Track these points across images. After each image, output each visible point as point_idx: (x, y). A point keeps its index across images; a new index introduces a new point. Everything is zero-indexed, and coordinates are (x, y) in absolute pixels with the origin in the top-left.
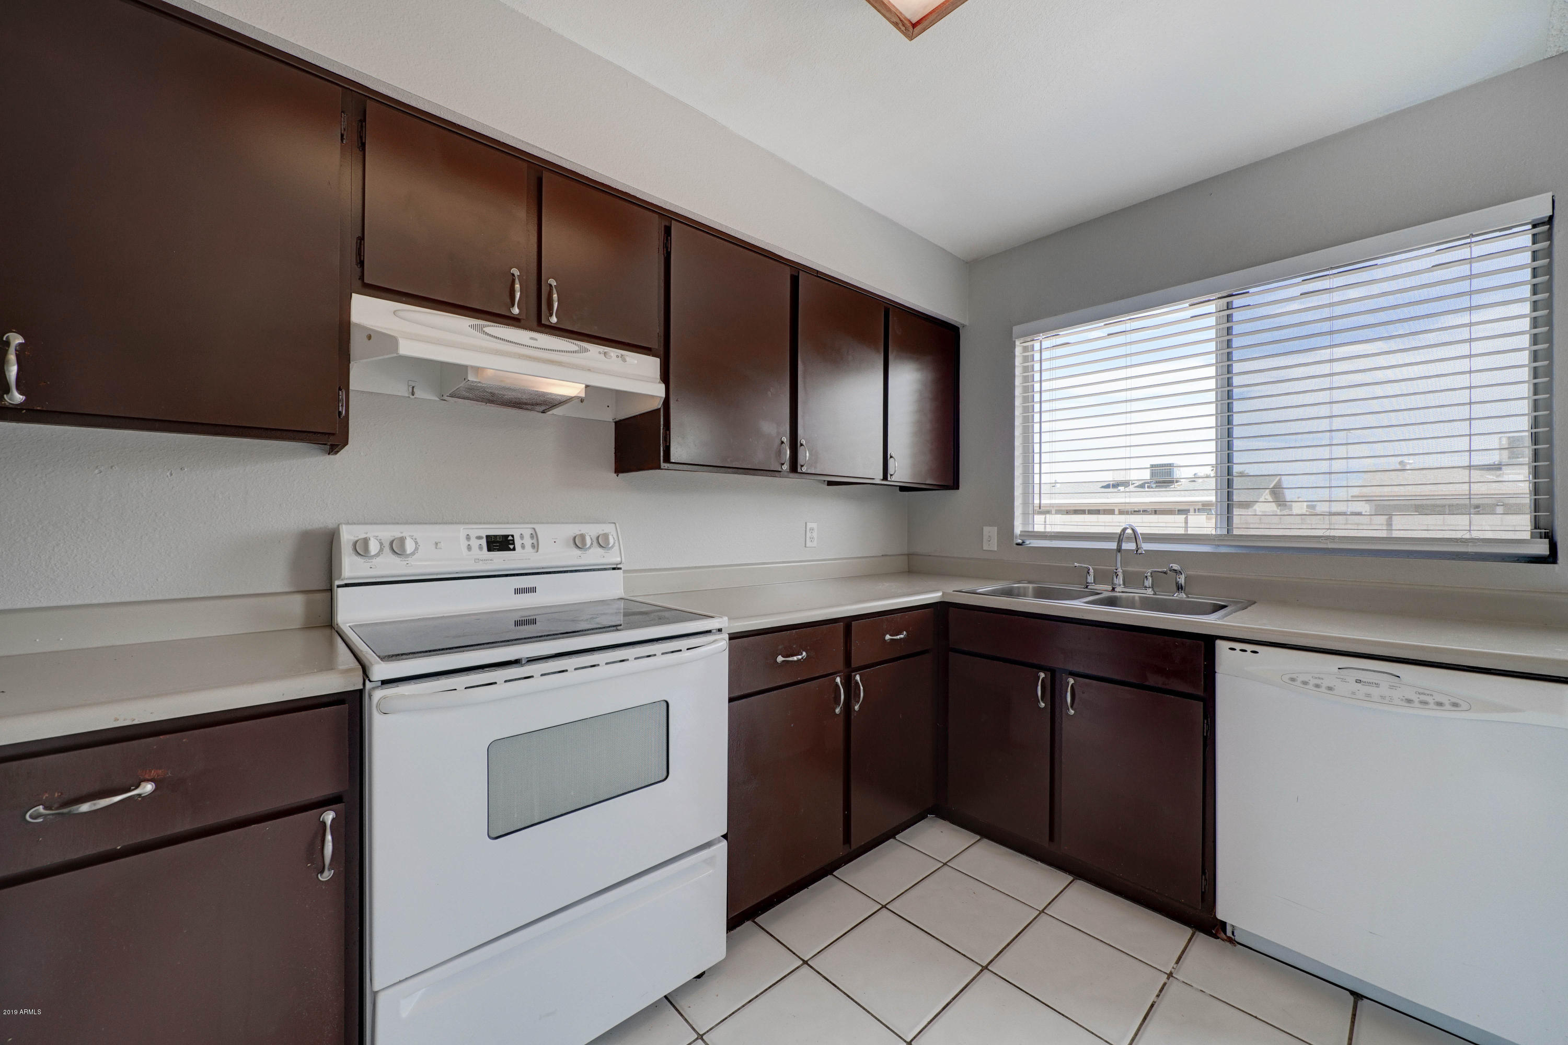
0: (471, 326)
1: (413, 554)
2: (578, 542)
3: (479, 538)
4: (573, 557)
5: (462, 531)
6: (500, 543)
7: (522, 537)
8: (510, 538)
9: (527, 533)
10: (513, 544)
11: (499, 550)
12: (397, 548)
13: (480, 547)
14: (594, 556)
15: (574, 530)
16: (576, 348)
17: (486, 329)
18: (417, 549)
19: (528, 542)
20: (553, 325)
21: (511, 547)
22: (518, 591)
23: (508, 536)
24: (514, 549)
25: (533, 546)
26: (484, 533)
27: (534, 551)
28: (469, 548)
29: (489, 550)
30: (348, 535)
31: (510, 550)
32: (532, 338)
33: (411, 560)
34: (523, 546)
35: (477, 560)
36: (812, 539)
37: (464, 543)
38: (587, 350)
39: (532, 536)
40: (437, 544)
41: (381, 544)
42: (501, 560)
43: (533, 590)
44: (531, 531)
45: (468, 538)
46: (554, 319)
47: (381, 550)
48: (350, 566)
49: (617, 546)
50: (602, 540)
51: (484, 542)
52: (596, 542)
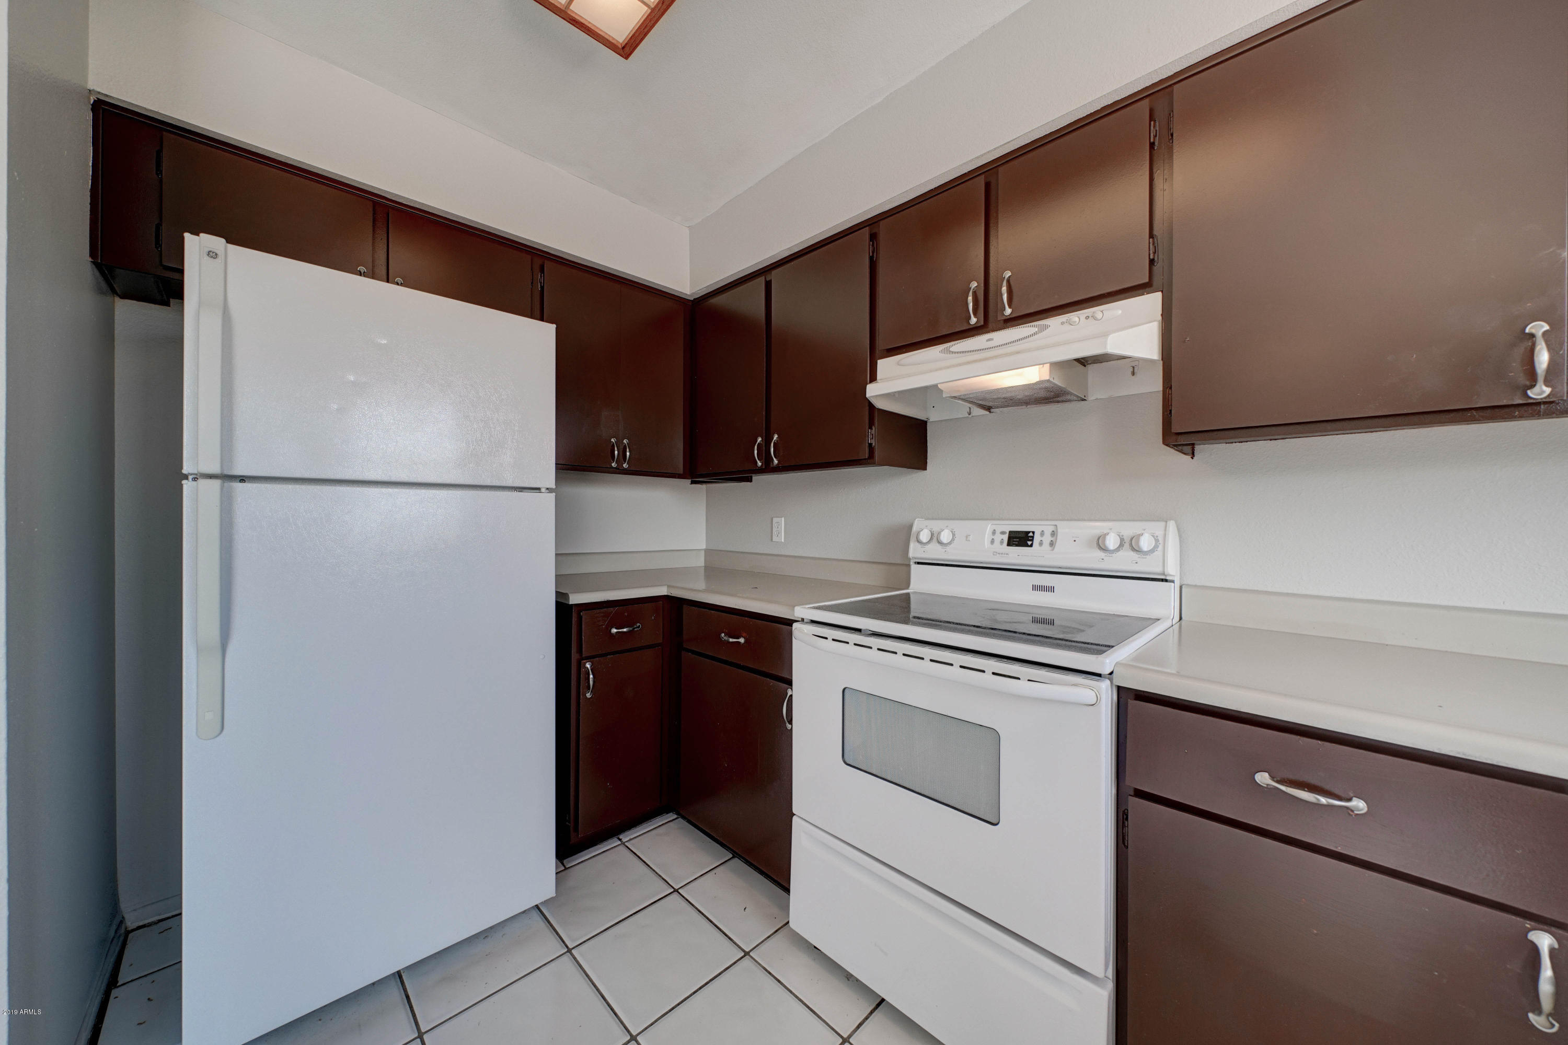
0: (941, 352)
1: (950, 543)
2: (1101, 541)
3: (1003, 533)
4: (1095, 560)
5: (989, 527)
6: (1020, 539)
7: (1042, 533)
8: (1031, 534)
9: (1048, 531)
10: (1032, 540)
11: (1017, 545)
12: (937, 537)
13: (1002, 542)
14: (1124, 562)
15: (1098, 527)
16: (1035, 330)
17: (952, 349)
18: (953, 539)
19: (1047, 539)
20: (1008, 317)
21: (1029, 543)
22: (1036, 588)
23: (1029, 532)
24: (1031, 546)
25: (1052, 544)
26: (1008, 529)
27: (1051, 548)
28: (992, 542)
29: (1009, 545)
30: (915, 528)
31: (1028, 546)
32: (992, 340)
33: (948, 548)
34: (1041, 544)
35: (995, 553)
37: (989, 537)
38: (1047, 327)
39: (1053, 534)
40: (967, 537)
41: (930, 534)
42: (1018, 555)
43: (1051, 589)
44: (1052, 528)
45: (994, 532)
46: (1008, 311)
47: (930, 538)
48: (915, 551)
49: (1159, 553)
50: (1132, 544)
51: (1006, 537)
52: (1127, 545)
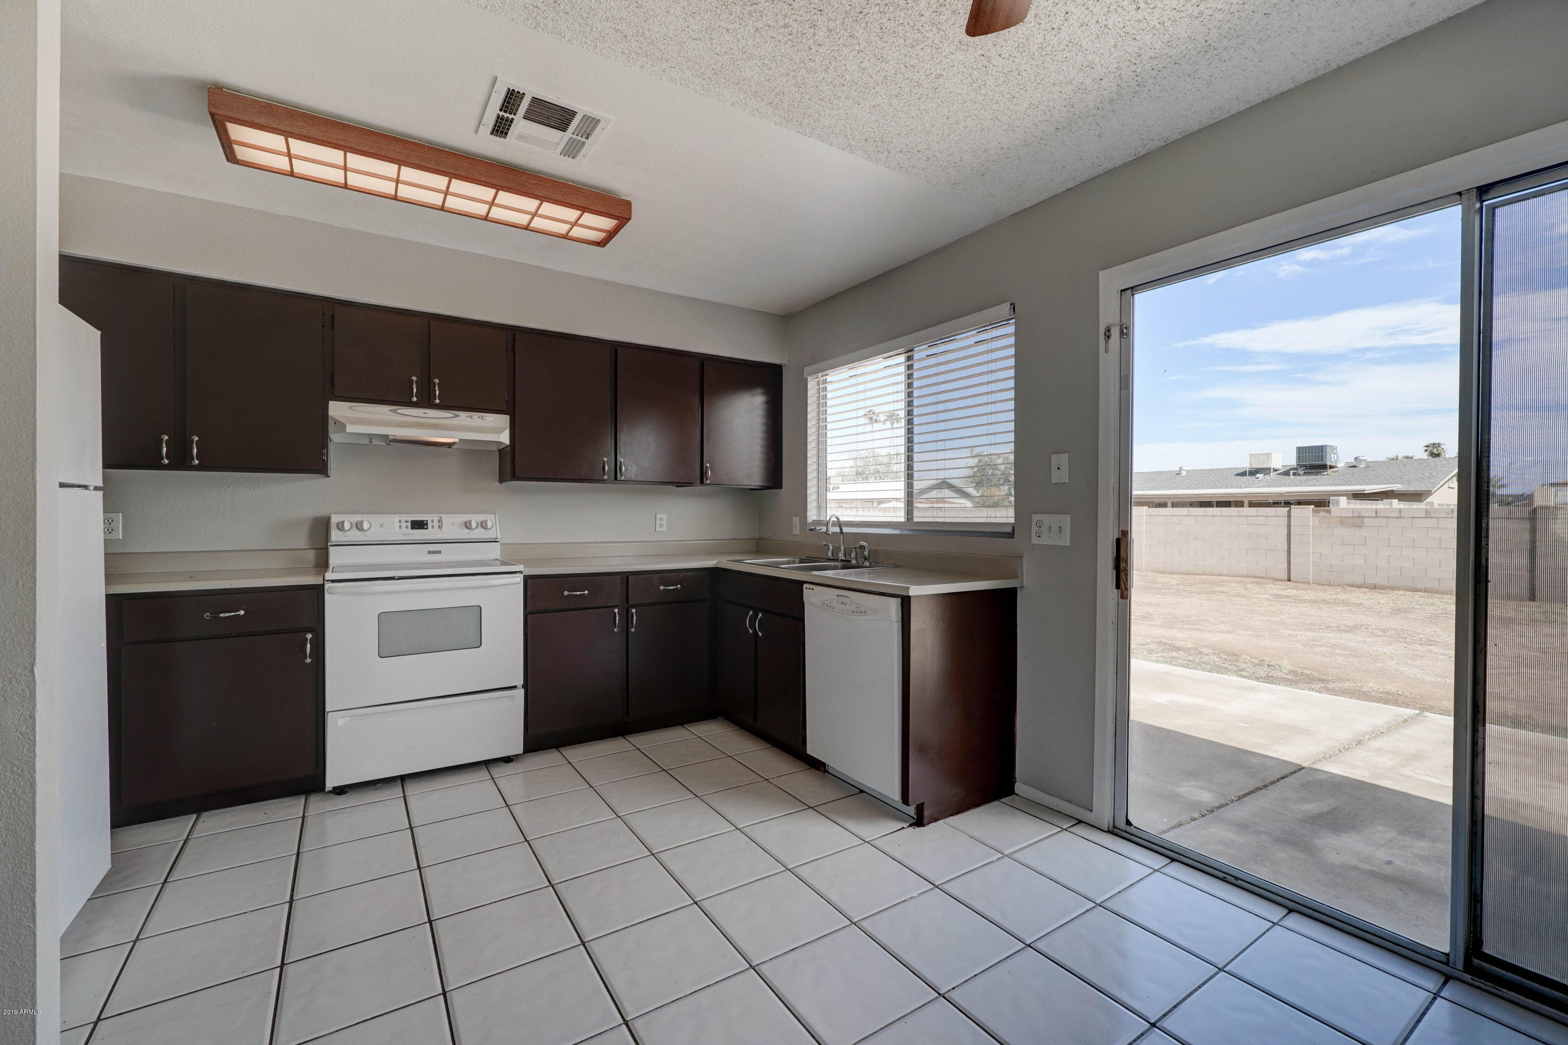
0: (390, 410)
1: (368, 530)
2: (467, 525)
3: (407, 522)
4: (465, 534)
5: (397, 518)
6: (419, 525)
7: (433, 521)
8: (425, 522)
9: (436, 520)
10: (427, 525)
11: (418, 529)
12: (359, 526)
13: (407, 527)
14: (479, 534)
15: (466, 517)
16: (452, 415)
17: (398, 411)
18: (370, 527)
19: (436, 524)
20: (437, 404)
21: (426, 527)
22: (429, 552)
24: (427, 528)
25: (439, 527)
26: (410, 519)
27: (439, 529)
28: (400, 527)
29: (412, 529)
30: (335, 519)
31: (424, 529)
32: (424, 413)
33: (366, 533)
34: (433, 527)
35: (404, 534)
36: (661, 526)
37: (397, 525)
38: (459, 416)
39: (439, 521)
40: (381, 525)
41: (351, 524)
42: (419, 534)
43: (439, 552)
44: (439, 518)
45: (400, 521)
46: (437, 401)
47: (351, 527)
48: (335, 536)
49: (494, 528)
50: (483, 525)
51: (409, 524)
52: (479, 526)
